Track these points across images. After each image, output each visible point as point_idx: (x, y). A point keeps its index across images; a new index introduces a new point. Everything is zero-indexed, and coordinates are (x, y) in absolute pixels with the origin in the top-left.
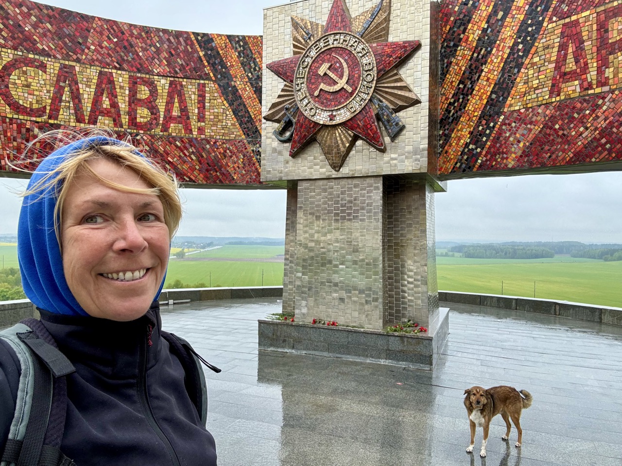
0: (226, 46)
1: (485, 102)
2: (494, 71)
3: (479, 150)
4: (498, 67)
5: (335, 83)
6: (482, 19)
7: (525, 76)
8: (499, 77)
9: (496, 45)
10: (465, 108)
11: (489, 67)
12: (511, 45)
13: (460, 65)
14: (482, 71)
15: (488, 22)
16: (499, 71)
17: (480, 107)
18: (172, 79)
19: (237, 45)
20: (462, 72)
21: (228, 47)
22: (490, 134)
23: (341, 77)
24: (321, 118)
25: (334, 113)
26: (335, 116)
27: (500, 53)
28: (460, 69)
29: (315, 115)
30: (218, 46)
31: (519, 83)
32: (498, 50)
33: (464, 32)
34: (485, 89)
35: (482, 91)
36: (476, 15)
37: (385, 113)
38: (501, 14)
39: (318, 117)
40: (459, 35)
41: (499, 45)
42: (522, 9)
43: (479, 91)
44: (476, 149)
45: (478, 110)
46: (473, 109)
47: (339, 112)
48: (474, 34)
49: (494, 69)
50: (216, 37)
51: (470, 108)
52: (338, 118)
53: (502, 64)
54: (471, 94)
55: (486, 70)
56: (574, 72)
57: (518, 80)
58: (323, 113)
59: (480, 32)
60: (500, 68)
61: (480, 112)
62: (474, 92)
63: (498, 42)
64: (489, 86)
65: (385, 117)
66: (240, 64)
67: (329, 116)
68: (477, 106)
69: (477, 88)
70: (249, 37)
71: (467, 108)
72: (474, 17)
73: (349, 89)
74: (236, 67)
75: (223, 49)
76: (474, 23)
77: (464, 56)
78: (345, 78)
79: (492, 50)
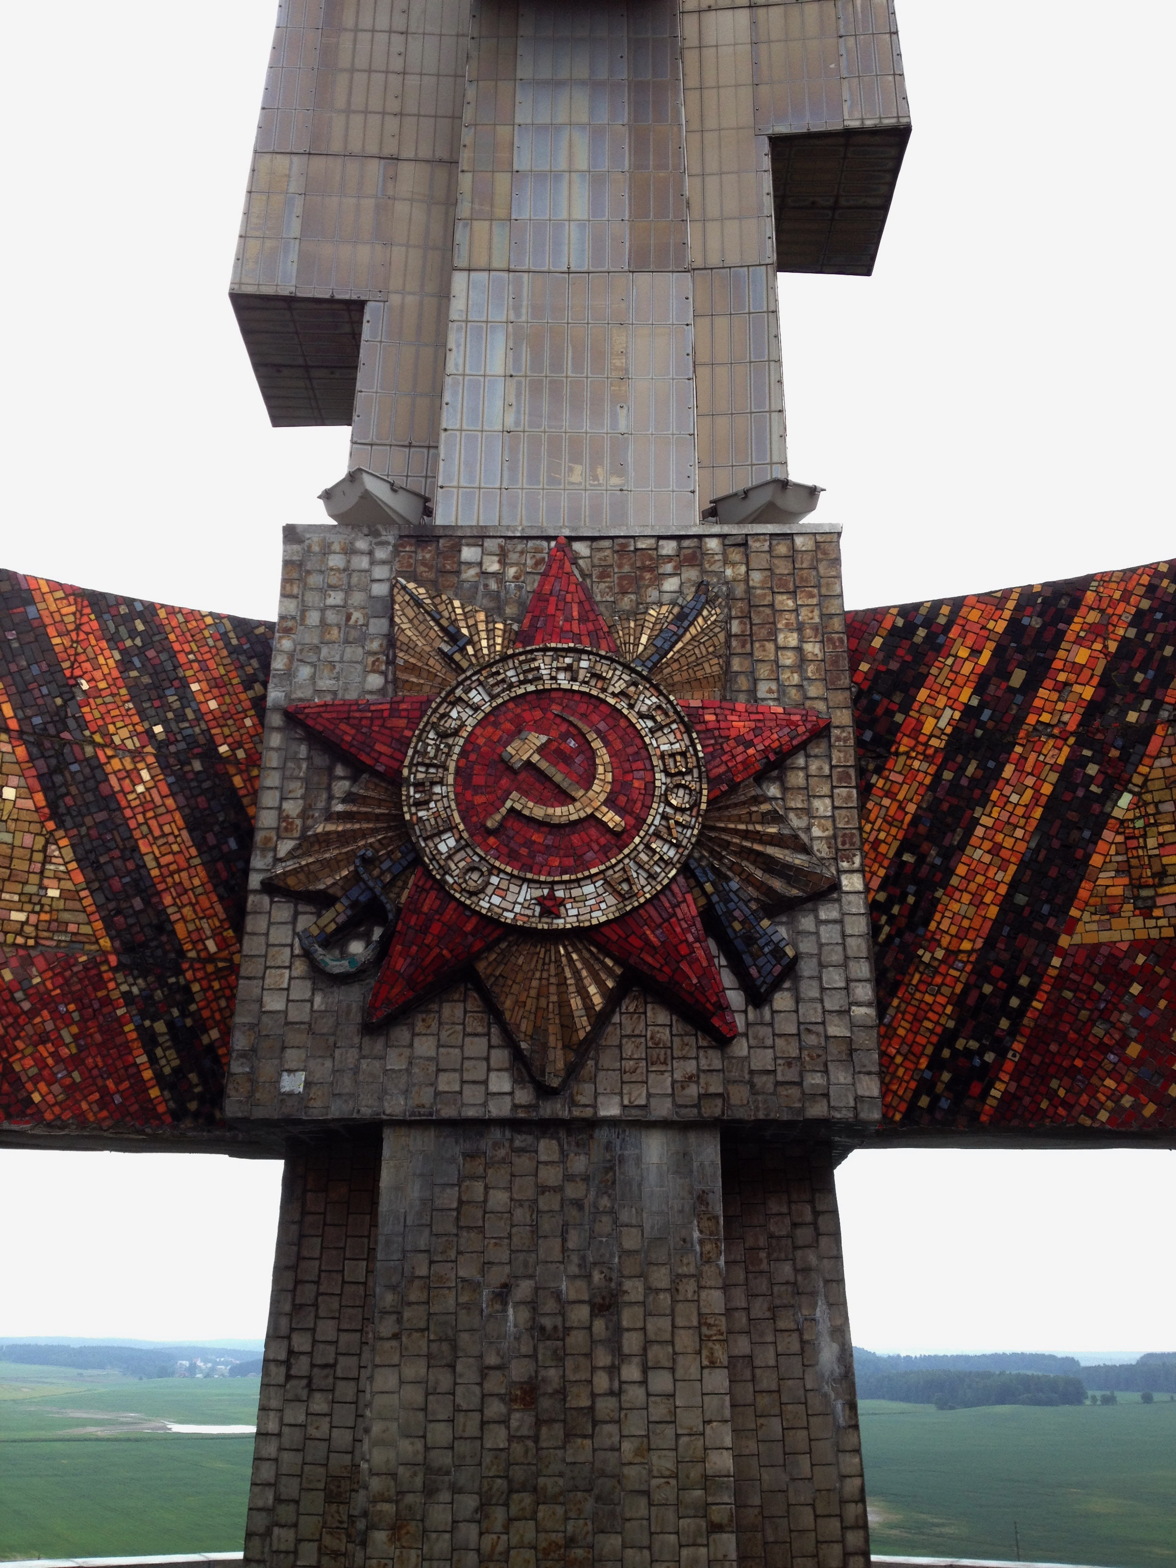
0: (78, 628)
1: (993, 912)
2: (1016, 827)
3: (989, 1057)
4: (1027, 817)
5: (565, 797)
6: (960, 681)
7: (1117, 854)
8: (1033, 845)
9: (1014, 756)
10: (926, 924)
11: (995, 814)
12: (1061, 761)
13: (900, 797)
14: (976, 822)
15: (978, 690)
16: (1031, 828)
17: (977, 924)
19: (122, 630)
20: (908, 818)
21: (86, 628)
22: (1021, 1011)
23: (586, 782)
24: (505, 905)
25: (560, 894)
26: (562, 902)
27: (1030, 781)
28: (901, 808)
29: (482, 891)
30: (48, 620)
31: (1101, 870)
32: (1019, 769)
33: (905, 708)
34: (990, 874)
35: (980, 879)
36: (941, 669)
37: (737, 913)
38: (1018, 677)
39: (496, 900)
40: (890, 713)
41: (1023, 758)
42: (1087, 673)
43: (968, 878)
44: (981, 1052)
45: (972, 934)
46: (953, 930)
47: (576, 892)
48: (938, 718)
49: (1014, 820)
50: (45, 589)
51: (944, 926)
52: (574, 912)
53: (1038, 813)
54: (944, 884)
55: (986, 821)
57: (1096, 860)
58: (514, 888)
59: (957, 715)
60: (1033, 823)
61: (979, 944)
62: (954, 881)
63: (1018, 749)
64: (1003, 868)
65: (737, 926)
66: (123, 691)
67: (540, 901)
68: (966, 923)
69: (961, 870)
70: (172, 611)
71: (933, 926)
72: (934, 671)
73: (615, 823)
74: (109, 699)
75: (68, 632)
76: (937, 687)
77: (910, 774)
78: (601, 788)
79: (1001, 768)
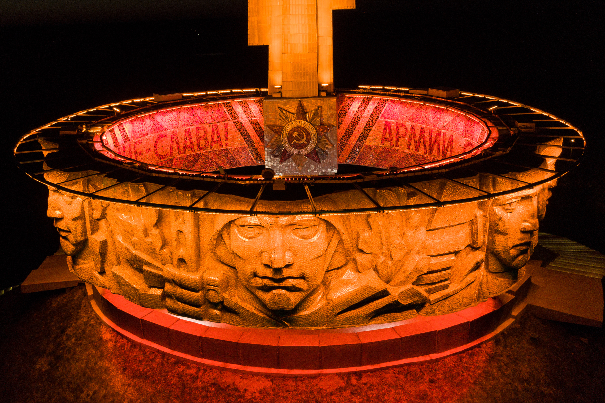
1: (357, 138)
5: (300, 140)
7: (372, 134)
12: (367, 121)
17: (355, 140)
18: (213, 124)
23: (303, 138)
31: (370, 136)
35: (356, 134)
56: (388, 139)
62: (353, 134)
64: (359, 134)
67: (298, 152)
73: (306, 143)
78: (305, 139)
